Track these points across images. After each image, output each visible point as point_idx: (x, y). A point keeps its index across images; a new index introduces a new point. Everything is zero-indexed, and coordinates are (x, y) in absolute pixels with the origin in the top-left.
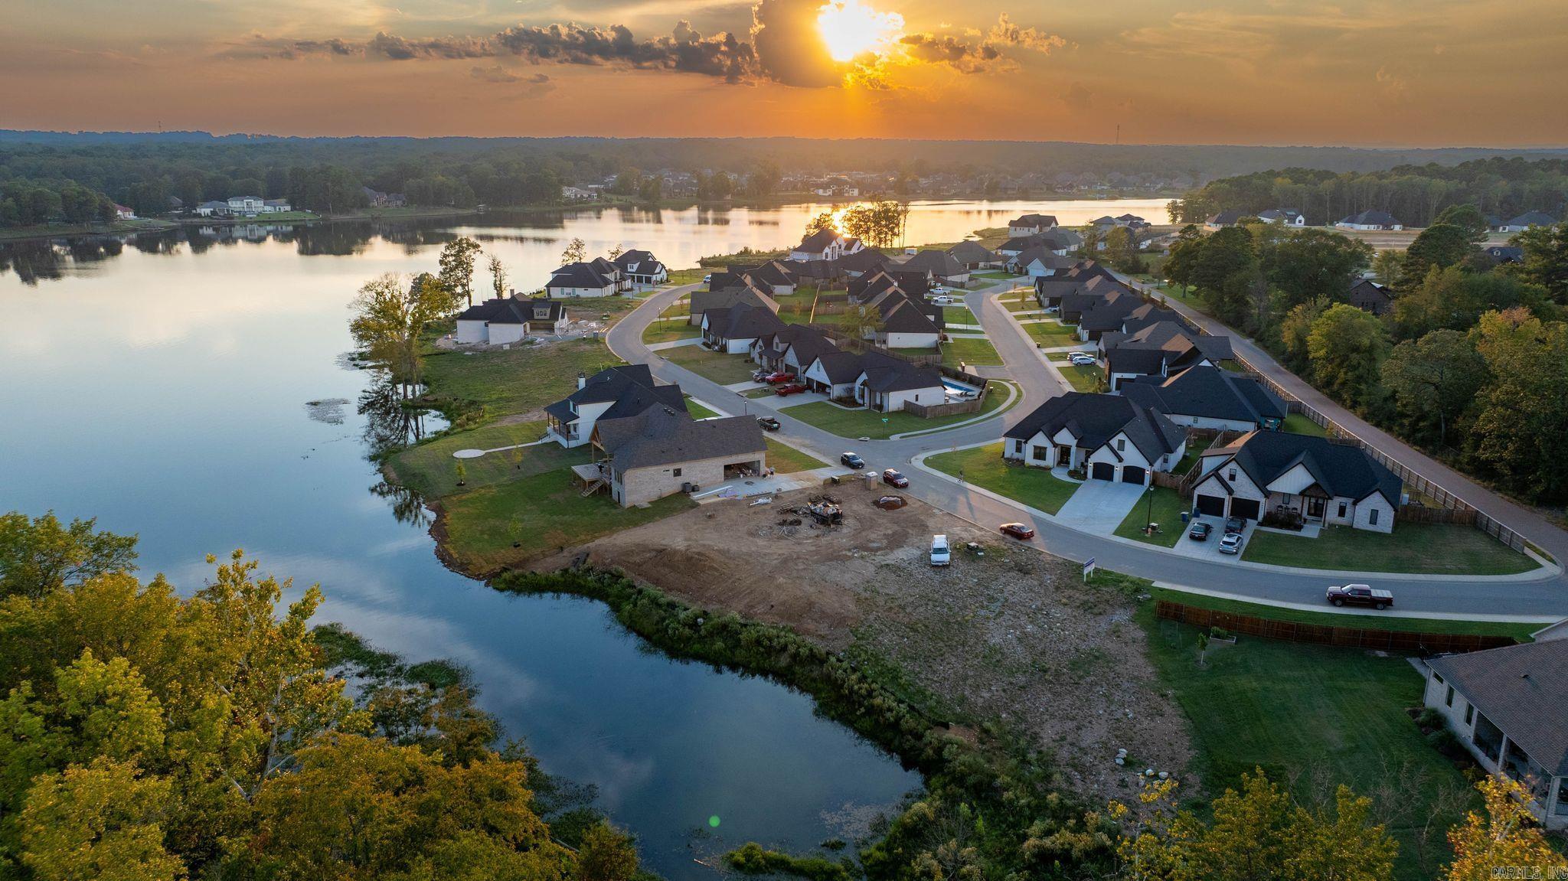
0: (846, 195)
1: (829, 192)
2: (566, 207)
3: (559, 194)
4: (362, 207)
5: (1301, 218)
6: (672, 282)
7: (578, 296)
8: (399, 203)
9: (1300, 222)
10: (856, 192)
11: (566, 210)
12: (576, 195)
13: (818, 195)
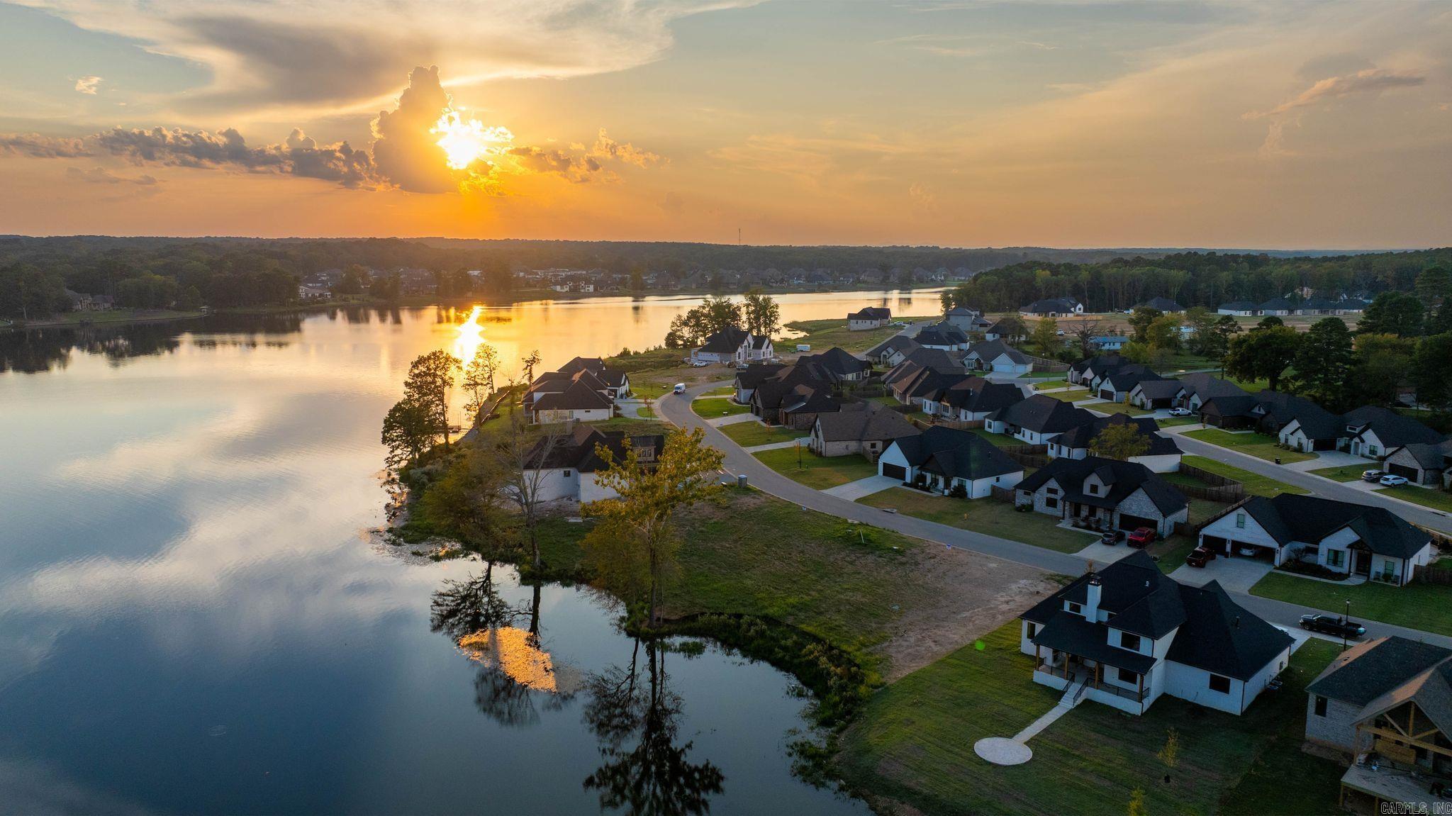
0: (583, 291)
1: (566, 289)
2: (302, 308)
3: (295, 292)
4: (64, 310)
5: (1080, 306)
6: (635, 395)
7: (578, 420)
8: (107, 305)
9: (1080, 309)
10: (591, 288)
11: (301, 311)
12: (307, 295)
13: (556, 291)
